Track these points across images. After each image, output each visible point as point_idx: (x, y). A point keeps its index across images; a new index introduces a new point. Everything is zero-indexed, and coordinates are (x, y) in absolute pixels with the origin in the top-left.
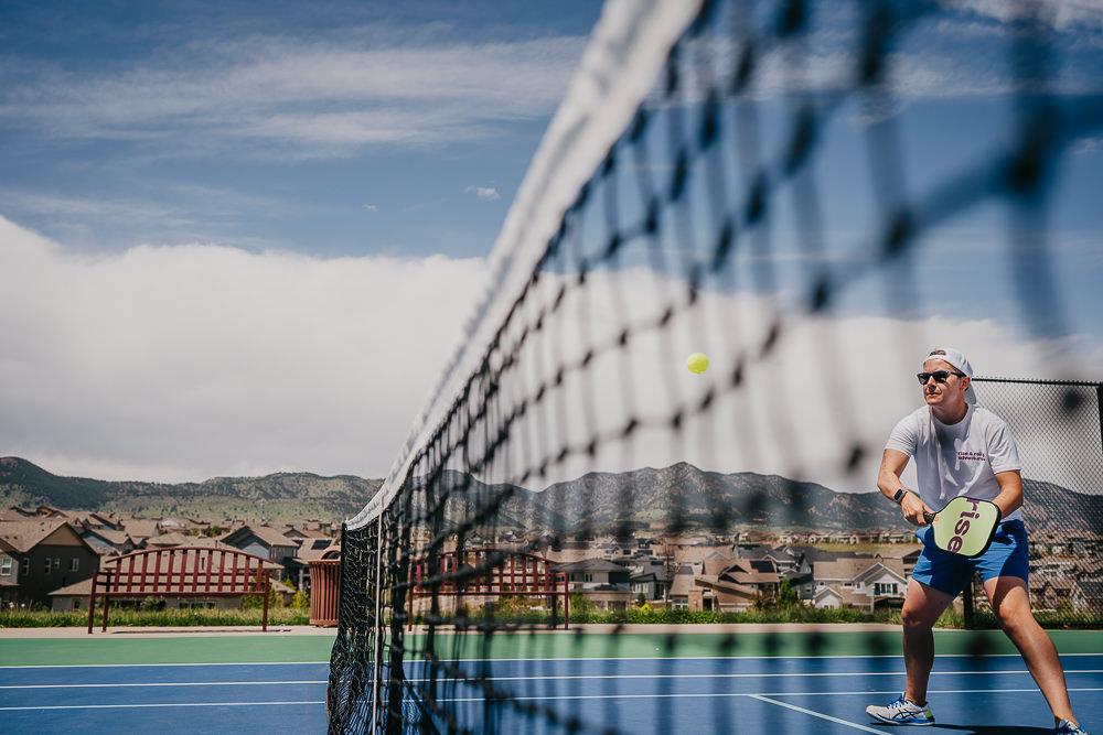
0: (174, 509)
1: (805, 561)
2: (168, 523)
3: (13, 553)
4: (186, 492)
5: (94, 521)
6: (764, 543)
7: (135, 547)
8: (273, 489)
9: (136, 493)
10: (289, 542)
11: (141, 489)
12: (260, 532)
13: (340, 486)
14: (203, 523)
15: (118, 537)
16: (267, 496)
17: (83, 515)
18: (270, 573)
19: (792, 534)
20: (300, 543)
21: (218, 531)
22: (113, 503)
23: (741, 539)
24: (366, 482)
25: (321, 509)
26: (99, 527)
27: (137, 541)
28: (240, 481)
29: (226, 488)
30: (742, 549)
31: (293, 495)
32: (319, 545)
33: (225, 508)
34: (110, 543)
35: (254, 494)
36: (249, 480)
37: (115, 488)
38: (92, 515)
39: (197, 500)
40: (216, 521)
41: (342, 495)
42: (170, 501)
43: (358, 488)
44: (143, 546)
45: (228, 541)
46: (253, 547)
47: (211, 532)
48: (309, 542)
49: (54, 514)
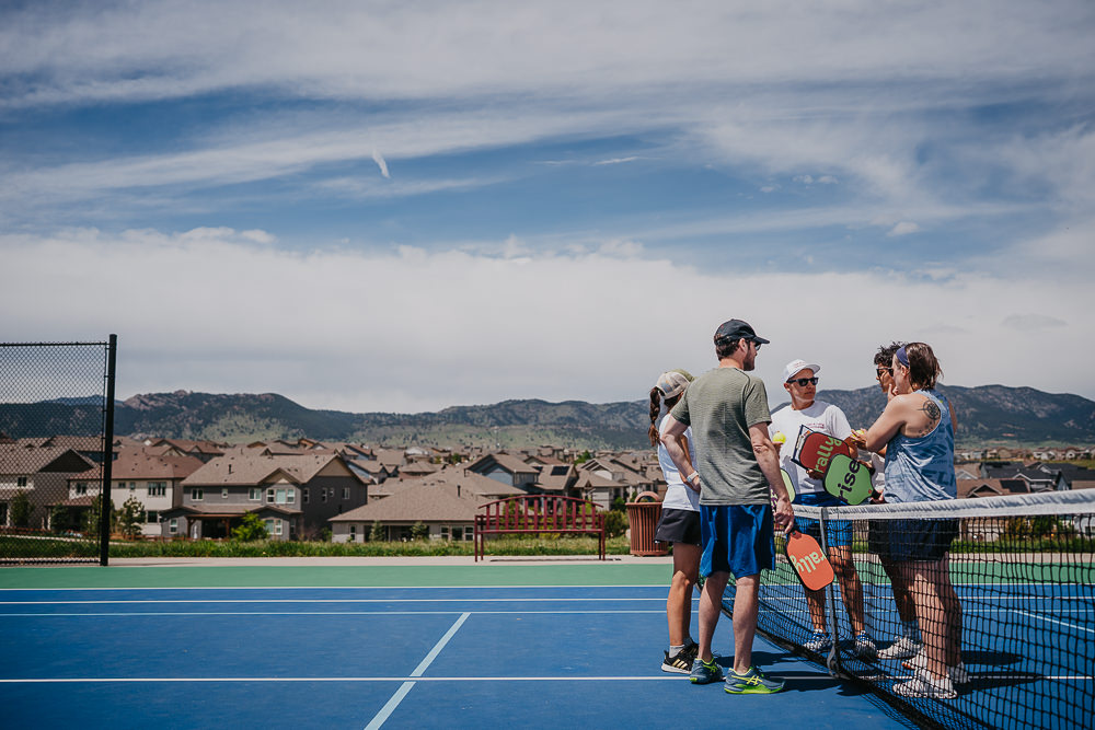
0: (415, 438)
1: (1062, 481)
2: (413, 451)
3: (296, 484)
4: (425, 421)
5: (349, 452)
6: (1015, 460)
7: (389, 475)
8: (504, 416)
9: (380, 424)
10: (530, 468)
11: (383, 419)
12: (502, 460)
13: (569, 412)
14: (444, 451)
15: (374, 467)
16: (499, 423)
17: (340, 446)
18: (517, 499)
19: (1049, 450)
20: (540, 469)
21: (458, 458)
22: (360, 434)
23: (989, 456)
24: (594, 407)
25: (551, 434)
26: (355, 457)
27: (390, 470)
28: (474, 409)
29: (460, 416)
30: (990, 467)
31: (524, 422)
32: (558, 471)
33: (461, 436)
34: (368, 472)
35: (488, 421)
36: (482, 408)
37: (360, 418)
38: (347, 446)
39: (435, 428)
40: (453, 448)
41: (570, 420)
42: (410, 430)
43: (586, 413)
44: (395, 474)
45: (474, 469)
46: (497, 474)
47: (453, 459)
48: (548, 469)
49: (315, 445)
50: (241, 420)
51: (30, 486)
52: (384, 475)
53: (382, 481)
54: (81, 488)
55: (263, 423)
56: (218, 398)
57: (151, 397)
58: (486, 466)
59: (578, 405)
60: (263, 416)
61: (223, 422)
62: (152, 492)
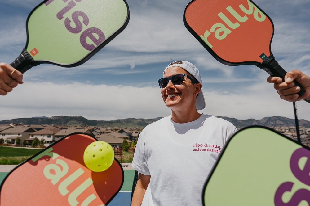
0: (109, 125)
2: (108, 128)
4: (111, 123)
5: (95, 128)
7: (102, 133)
8: (127, 121)
10: (130, 132)
11: (103, 122)
12: (125, 130)
13: (140, 121)
14: (114, 128)
15: (99, 131)
16: (126, 123)
18: (127, 138)
20: (133, 132)
21: (117, 130)
22: (98, 125)
24: (145, 120)
25: (137, 125)
26: (96, 129)
27: (102, 132)
28: (121, 120)
29: (119, 121)
31: (131, 122)
33: (119, 125)
34: (97, 132)
35: (124, 122)
36: (123, 120)
37: (99, 122)
38: (94, 127)
39: (114, 124)
40: (117, 128)
42: (108, 124)
43: (143, 121)
44: (103, 133)
45: (119, 132)
46: (124, 133)
47: (116, 130)
48: (134, 132)
49: (88, 127)
50: (74, 122)
51: (21, 136)
52: (101, 133)
53: (101, 134)
54: (33, 136)
55: (78, 122)
56: (70, 117)
57: (55, 117)
58: (122, 131)
59: (142, 119)
60: (79, 121)
61: (70, 122)
62: (48, 137)
